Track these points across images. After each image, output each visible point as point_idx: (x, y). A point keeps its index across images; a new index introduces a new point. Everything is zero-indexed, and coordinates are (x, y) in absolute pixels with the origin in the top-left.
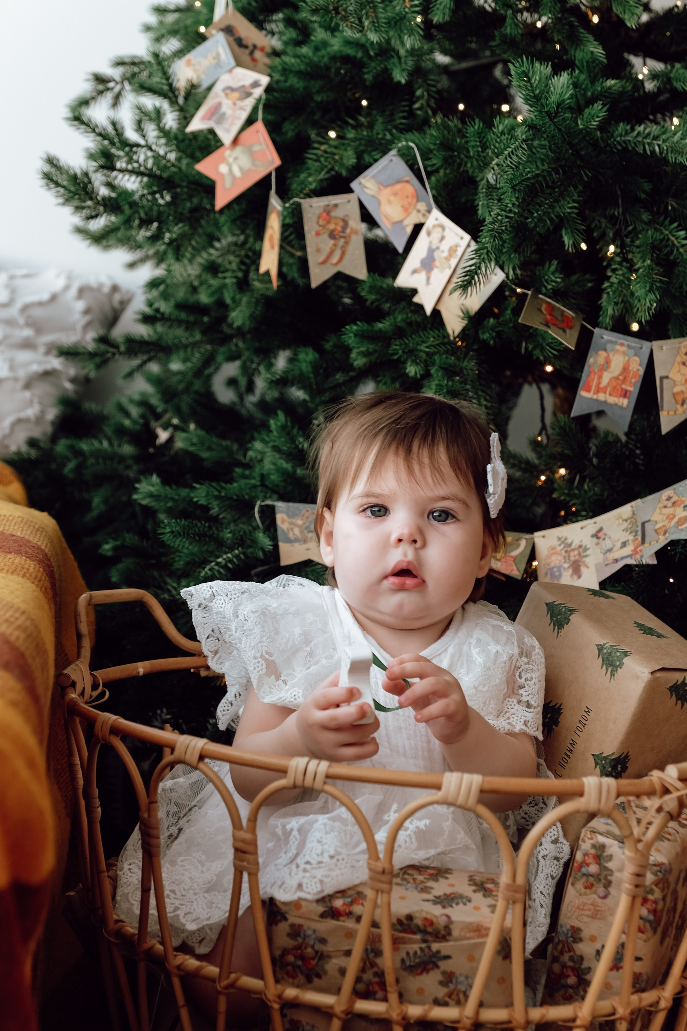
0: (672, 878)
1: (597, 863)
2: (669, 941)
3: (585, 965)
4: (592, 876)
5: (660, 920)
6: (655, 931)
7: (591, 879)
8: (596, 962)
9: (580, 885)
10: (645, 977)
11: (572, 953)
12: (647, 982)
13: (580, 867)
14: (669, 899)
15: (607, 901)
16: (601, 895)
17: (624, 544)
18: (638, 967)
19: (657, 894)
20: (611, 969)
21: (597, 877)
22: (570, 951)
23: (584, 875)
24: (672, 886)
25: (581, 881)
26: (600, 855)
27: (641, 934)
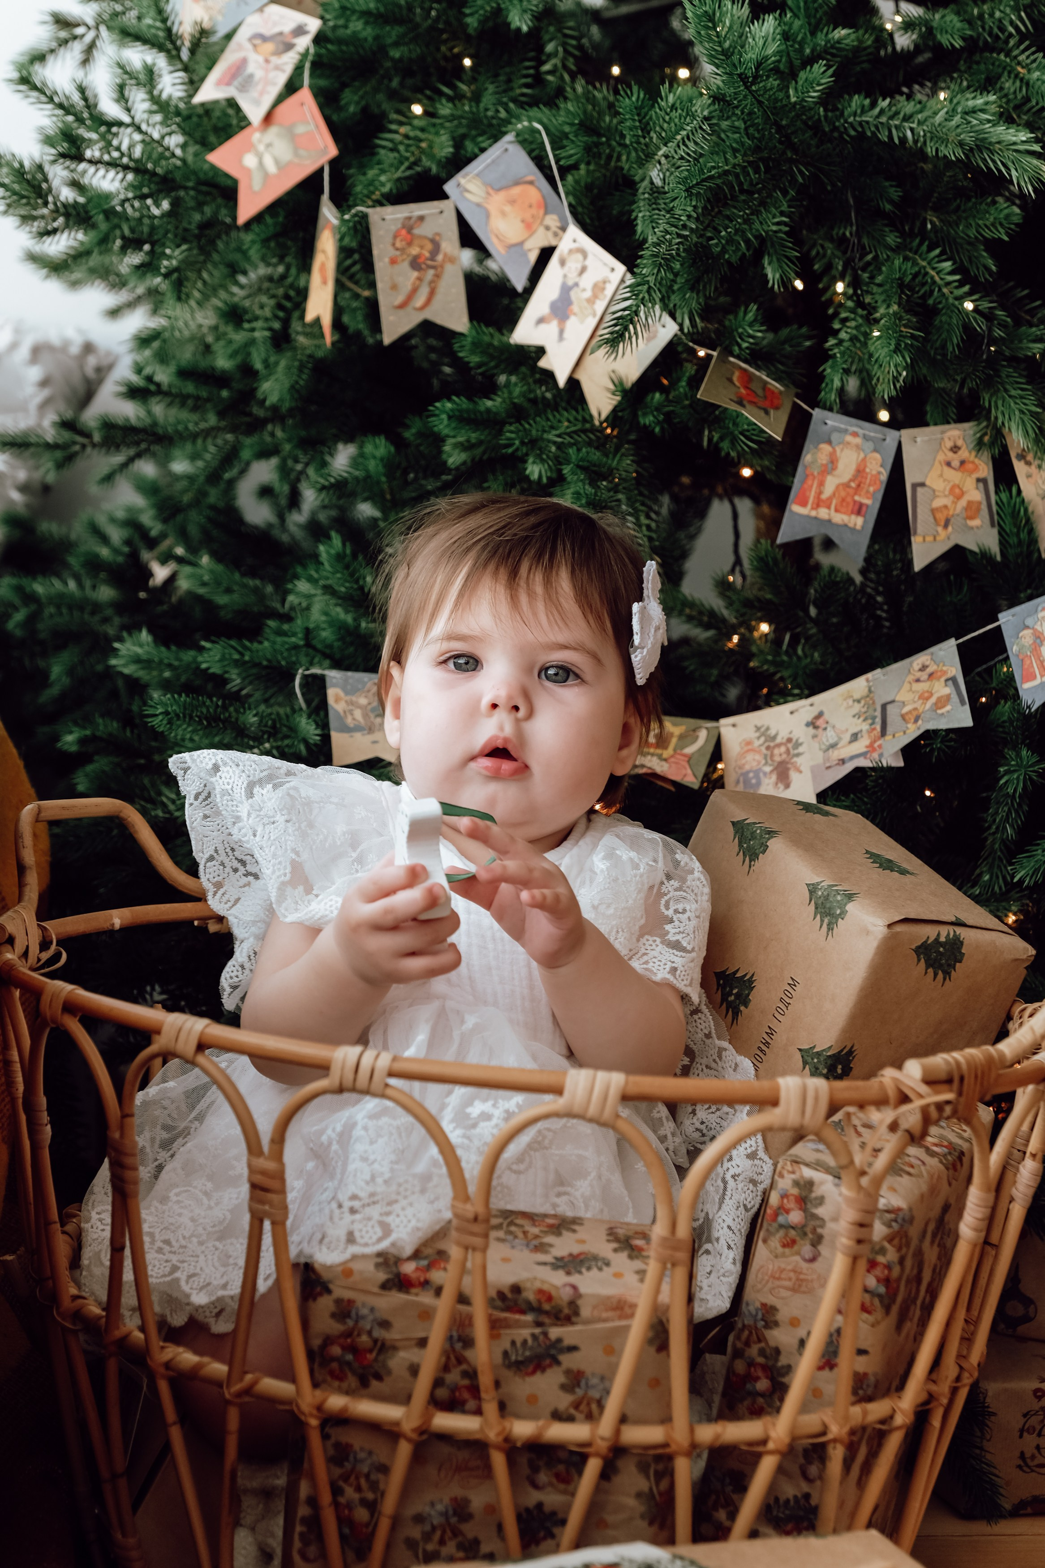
0: (914, 1232)
1: (801, 1209)
2: (910, 1326)
3: (783, 1361)
4: (793, 1228)
5: (895, 1294)
6: (887, 1309)
7: (793, 1233)
8: (798, 1355)
9: (775, 1242)
10: (872, 1379)
11: (763, 1345)
12: (876, 1386)
13: (776, 1215)
14: (909, 1263)
15: (816, 1265)
16: (807, 1257)
17: (855, 737)
18: (862, 1364)
19: (892, 1255)
20: (820, 1368)
21: (801, 1230)
22: (759, 1341)
23: (781, 1226)
24: (914, 1243)
25: (778, 1236)
26: (806, 1197)
27: (866, 1315)
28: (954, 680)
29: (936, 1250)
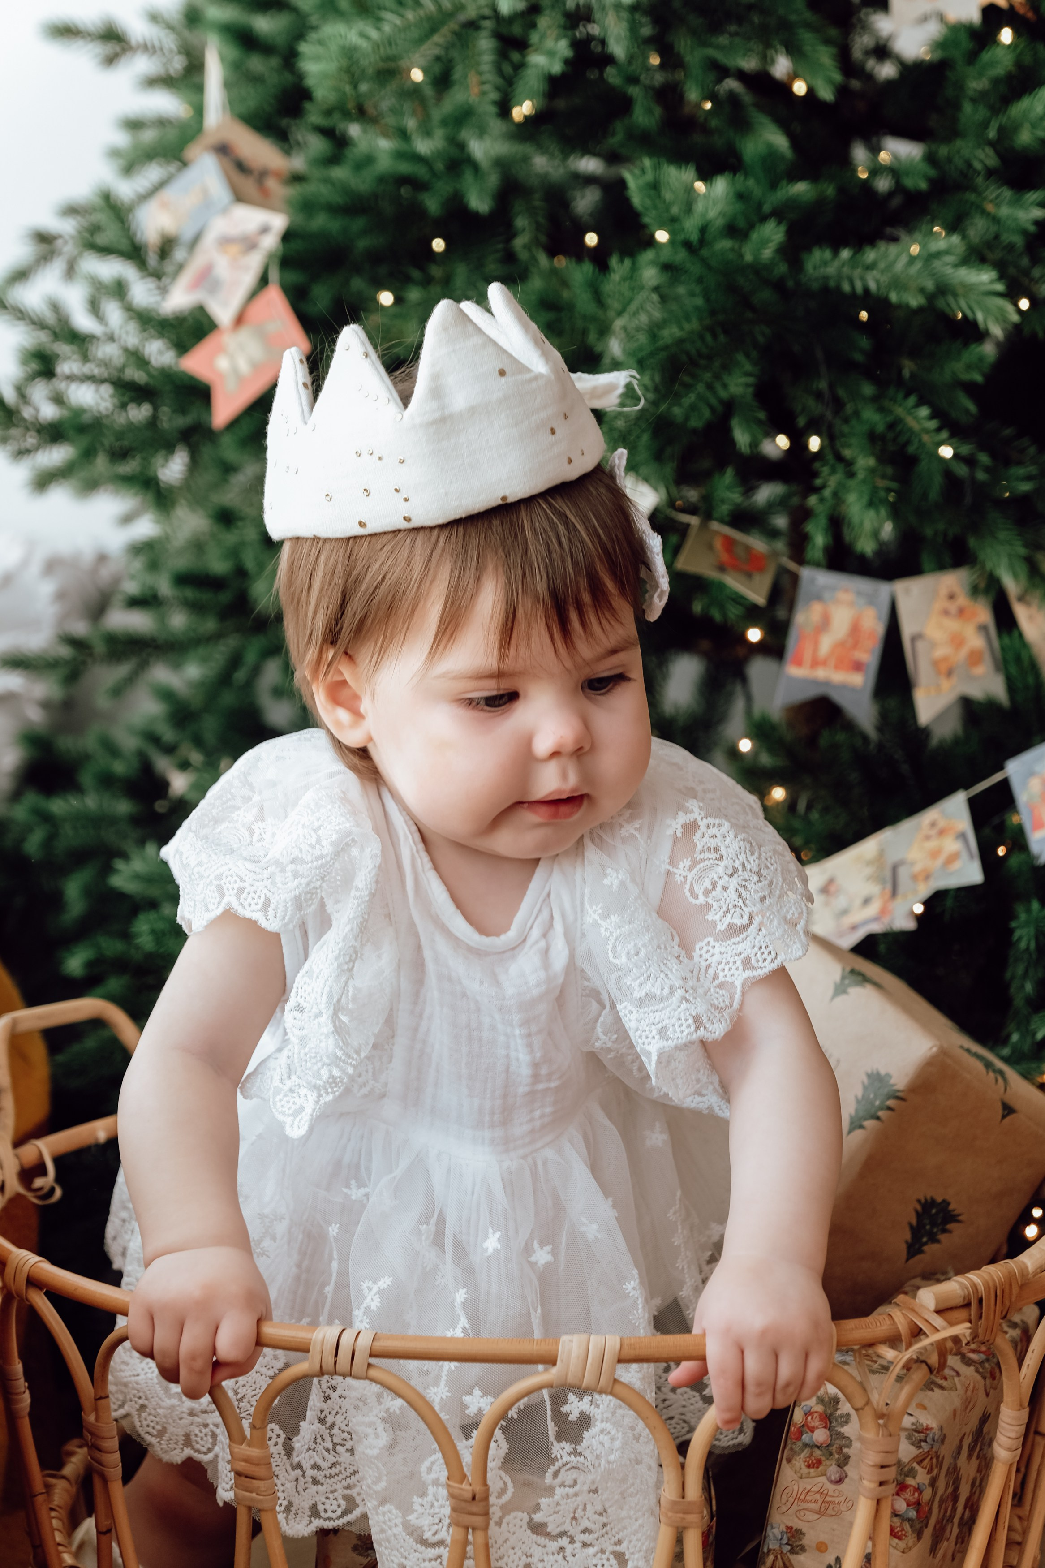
0: (946, 1450)
1: (825, 1427)
2: (946, 1546)
5: (927, 1518)
6: (919, 1535)
7: (817, 1453)
9: (799, 1462)
13: (801, 1433)
14: (941, 1484)
15: (842, 1487)
16: (833, 1478)
17: (867, 901)
19: (922, 1477)
21: (826, 1448)
23: (806, 1445)
24: (948, 1462)
25: (802, 1456)
26: (831, 1415)
27: (896, 1541)
28: (962, 836)
29: (973, 1462)
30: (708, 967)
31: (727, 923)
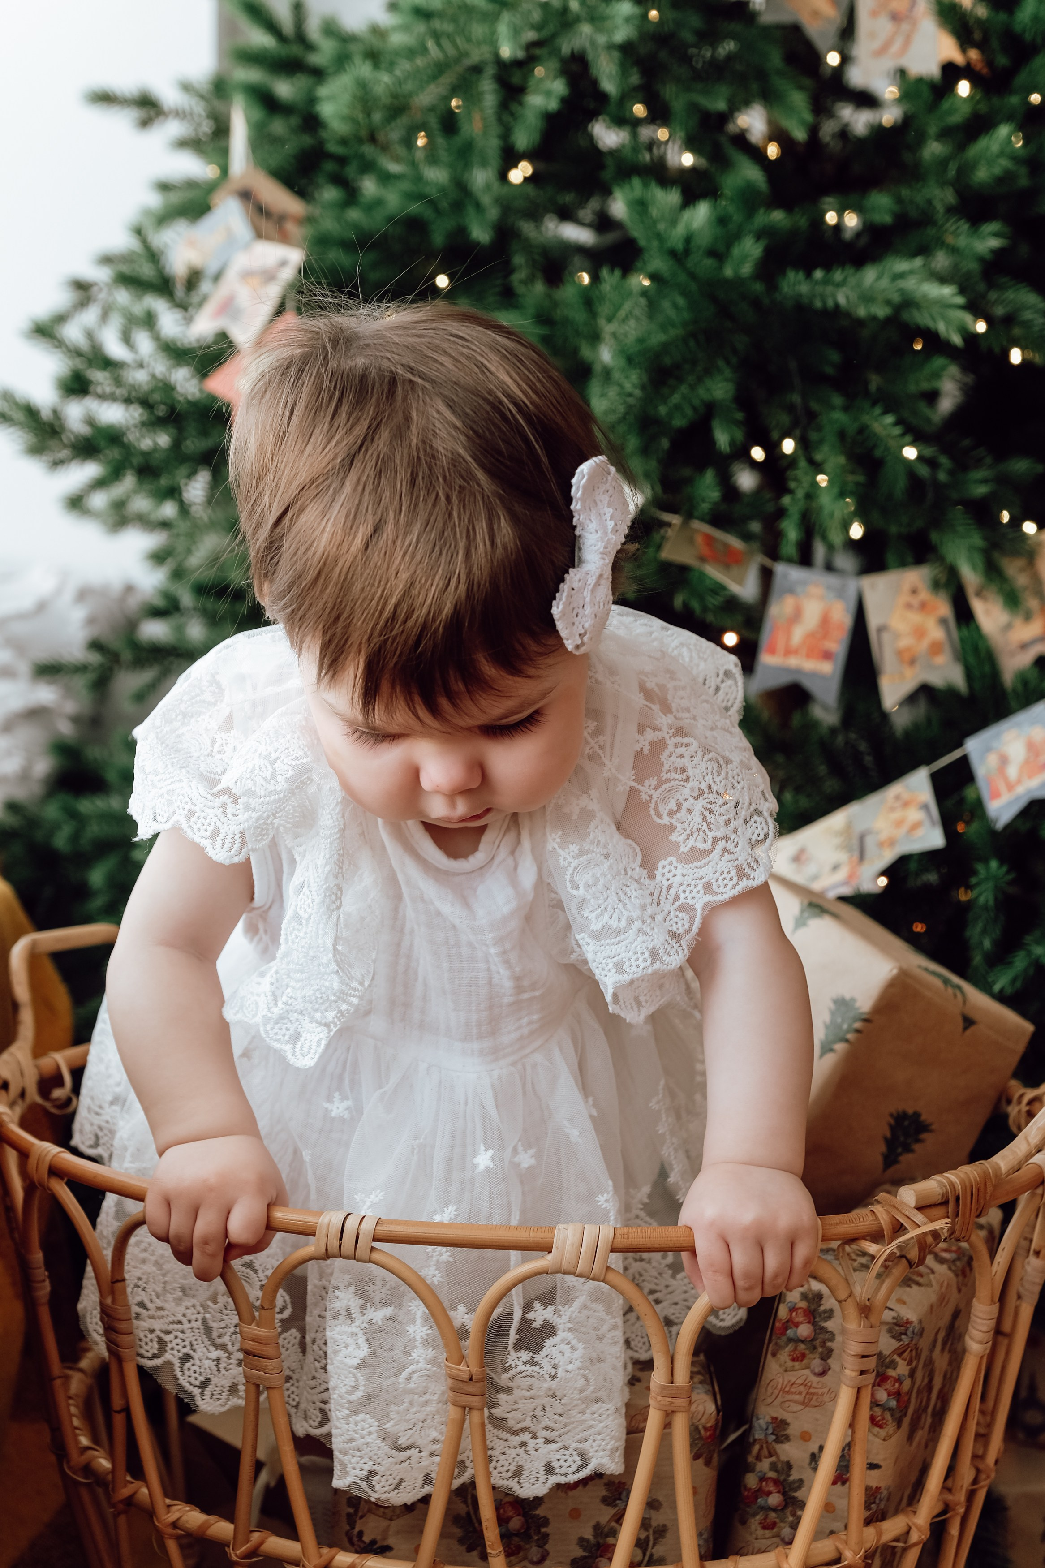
0: (924, 1344)
1: (809, 1322)
2: (921, 1435)
3: (795, 1476)
4: (802, 1341)
5: (907, 1408)
6: (899, 1426)
7: (802, 1347)
8: (810, 1471)
9: (784, 1356)
10: (885, 1493)
11: (774, 1458)
12: (888, 1499)
13: (785, 1327)
14: (919, 1374)
15: (826, 1379)
16: (817, 1371)
17: (835, 867)
18: (875, 1479)
19: (902, 1368)
20: (834, 1483)
21: (810, 1343)
22: (770, 1455)
23: (790, 1340)
24: (924, 1355)
25: (787, 1349)
26: (815, 1310)
27: (877, 1429)
28: (925, 803)
29: (946, 1356)
30: (670, 887)
31: (689, 846)
